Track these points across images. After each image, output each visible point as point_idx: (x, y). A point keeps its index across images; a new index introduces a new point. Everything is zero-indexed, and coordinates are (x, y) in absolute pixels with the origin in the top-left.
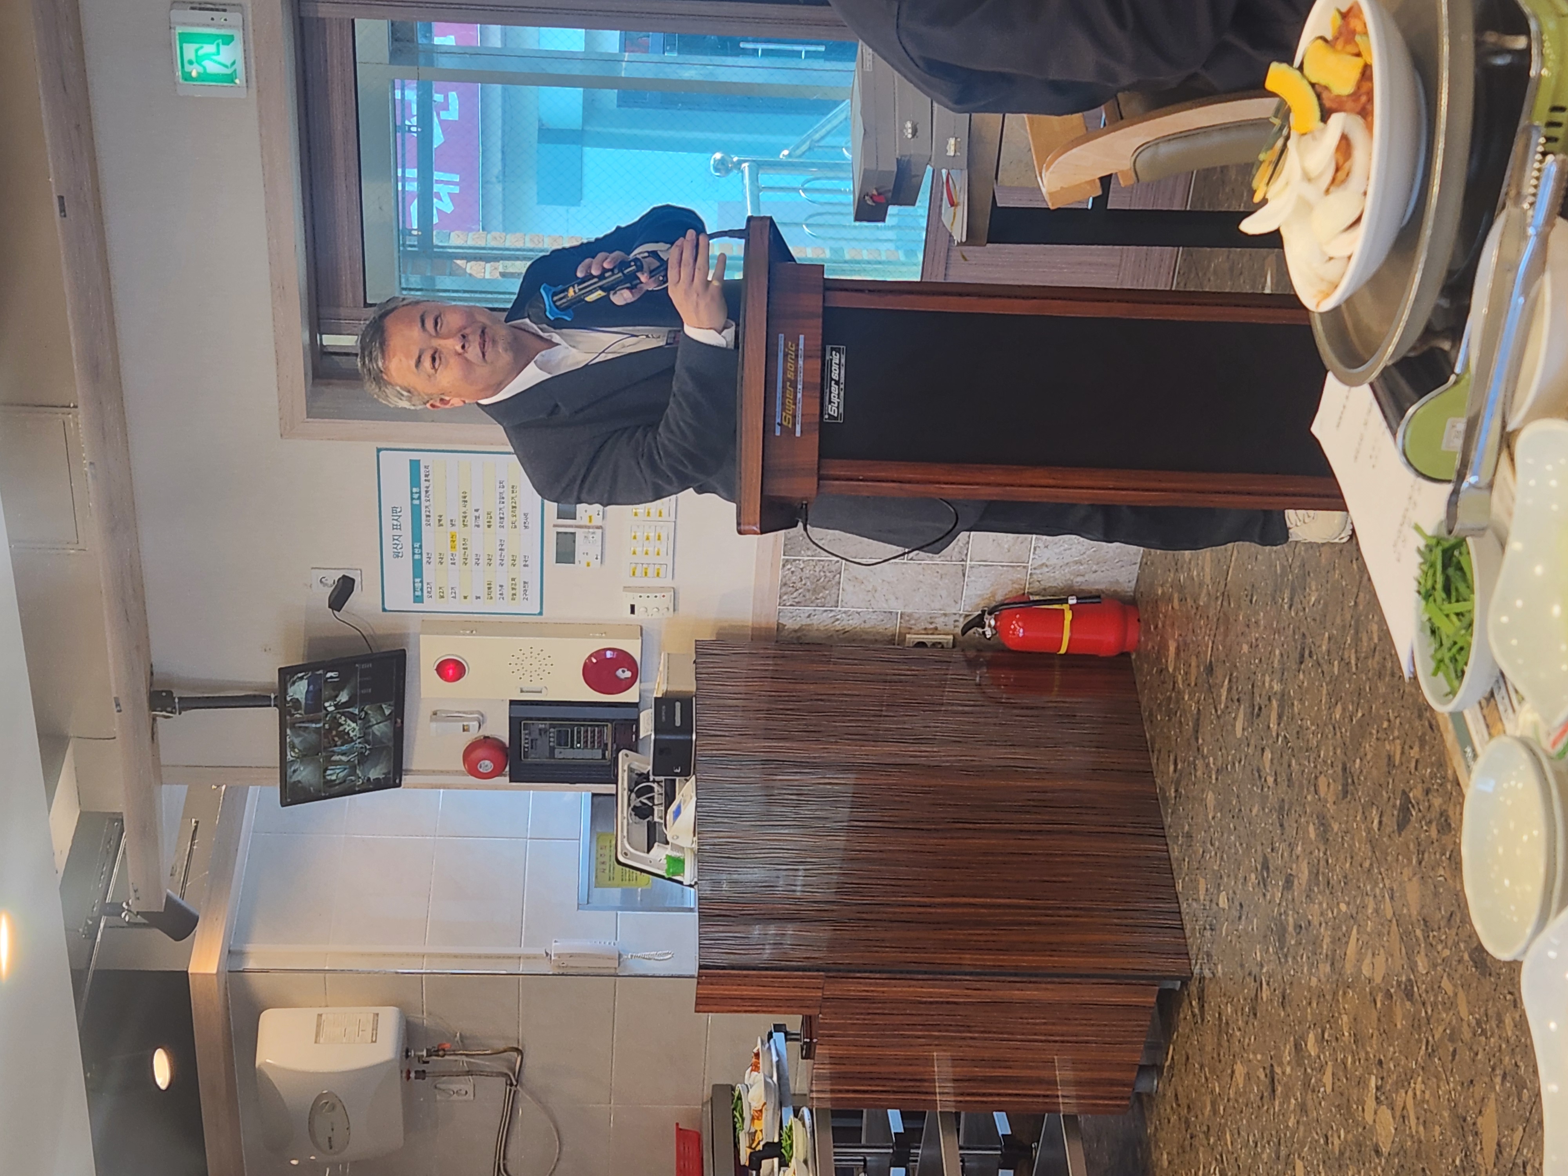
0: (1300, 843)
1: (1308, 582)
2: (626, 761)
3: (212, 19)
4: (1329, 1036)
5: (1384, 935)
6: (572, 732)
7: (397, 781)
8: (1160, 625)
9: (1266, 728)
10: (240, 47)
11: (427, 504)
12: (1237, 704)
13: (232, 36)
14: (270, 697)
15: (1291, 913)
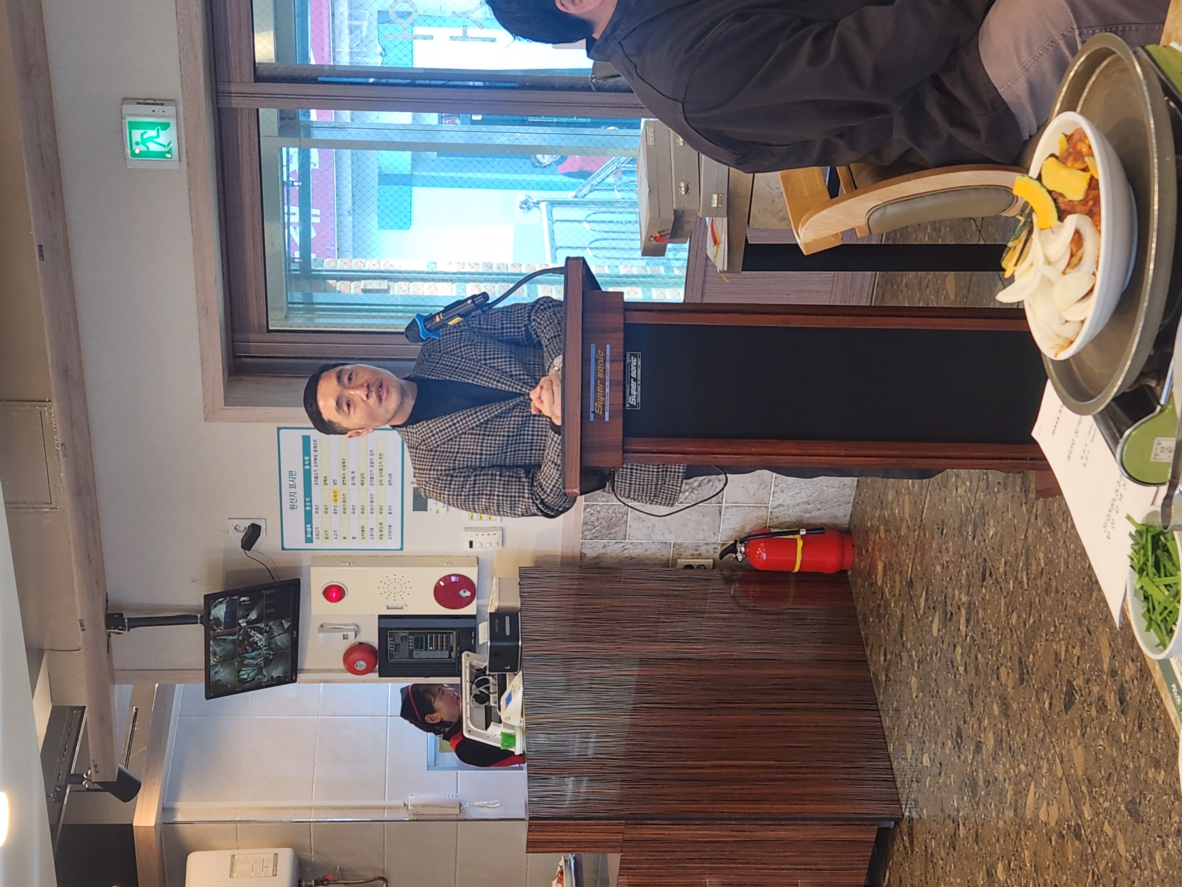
0: (987, 718)
1: (987, 520)
2: (467, 660)
3: (154, 111)
4: (1014, 865)
5: (1056, 789)
6: (426, 638)
7: (294, 678)
8: (870, 550)
9: (956, 630)
10: (175, 132)
11: (316, 468)
12: (933, 611)
13: (169, 123)
14: (197, 617)
15: (981, 770)
